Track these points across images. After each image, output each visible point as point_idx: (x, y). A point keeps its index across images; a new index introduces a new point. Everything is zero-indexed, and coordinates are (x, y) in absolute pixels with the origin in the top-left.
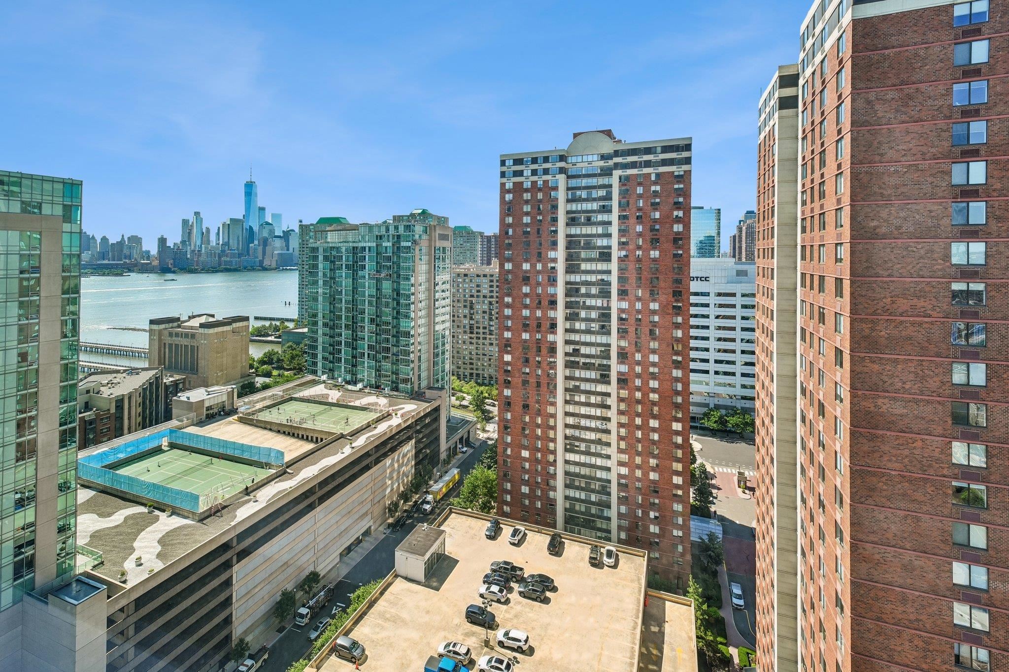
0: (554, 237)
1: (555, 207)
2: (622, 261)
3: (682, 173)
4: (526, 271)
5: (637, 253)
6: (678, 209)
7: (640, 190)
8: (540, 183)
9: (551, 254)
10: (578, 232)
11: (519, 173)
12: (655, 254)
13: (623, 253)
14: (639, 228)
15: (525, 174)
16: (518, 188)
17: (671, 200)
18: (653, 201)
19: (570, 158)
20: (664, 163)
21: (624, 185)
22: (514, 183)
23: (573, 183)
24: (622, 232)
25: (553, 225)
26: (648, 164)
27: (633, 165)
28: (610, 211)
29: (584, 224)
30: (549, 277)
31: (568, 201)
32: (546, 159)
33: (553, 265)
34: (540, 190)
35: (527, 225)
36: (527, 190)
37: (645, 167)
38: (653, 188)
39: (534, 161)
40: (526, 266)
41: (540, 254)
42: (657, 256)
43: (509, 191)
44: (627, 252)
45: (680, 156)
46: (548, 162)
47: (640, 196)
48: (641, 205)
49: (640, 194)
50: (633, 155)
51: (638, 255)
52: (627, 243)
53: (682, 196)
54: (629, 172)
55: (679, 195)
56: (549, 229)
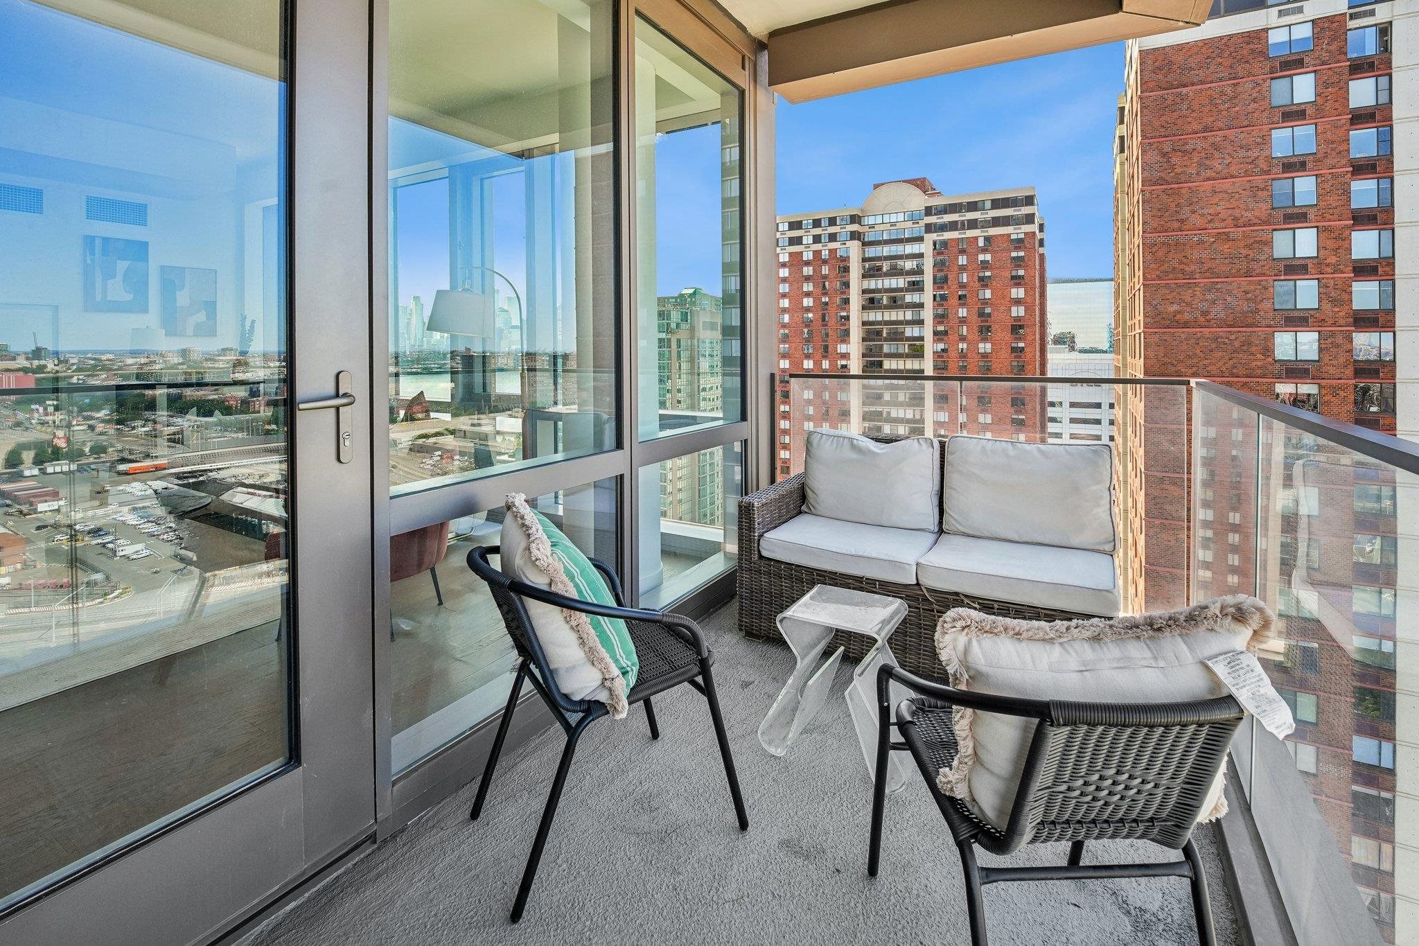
0: (845, 325)
1: (847, 285)
2: (939, 357)
3: (1022, 236)
4: (809, 371)
5: (961, 346)
6: (1018, 285)
7: (963, 260)
9: (842, 348)
10: (879, 318)
11: (797, 241)
12: (985, 347)
13: (941, 346)
14: (963, 312)
15: (805, 241)
16: (796, 261)
17: (1007, 274)
18: (981, 274)
19: (865, 218)
20: (996, 222)
21: (940, 253)
22: (790, 254)
23: (872, 252)
24: (939, 318)
25: (844, 309)
26: (973, 224)
27: (953, 226)
28: (922, 289)
29: (887, 307)
31: (864, 276)
32: (832, 221)
33: (844, 362)
34: (825, 262)
35: (808, 310)
36: (808, 263)
37: (969, 229)
38: (981, 257)
39: (817, 223)
40: (809, 365)
41: (826, 347)
42: (989, 351)
43: (784, 265)
44: (947, 345)
45: (1019, 213)
46: (835, 224)
47: (963, 268)
48: (965, 281)
49: (963, 265)
50: (951, 212)
51: (962, 349)
52: (946, 333)
53: (1026, 268)
54: (948, 235)
55: (1019, 266)
56: (839, 314)
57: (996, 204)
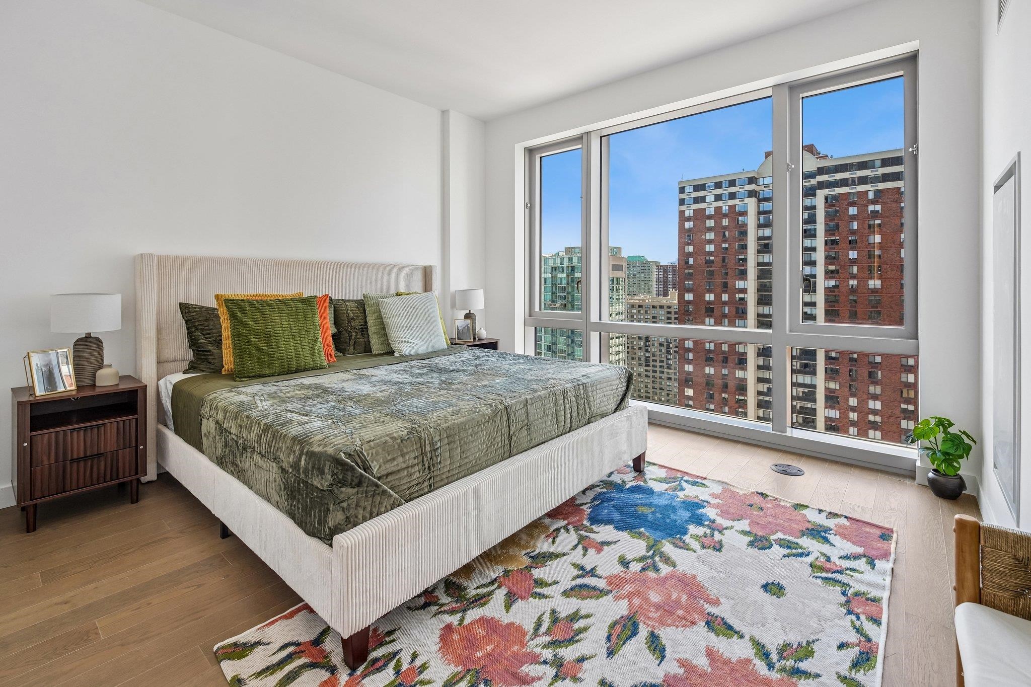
0: (743, 266)
1: (744, 233)
2: (831, 292)
4: (709, 302)
5: (851, 283)
7: (853, 211)
8: (725, 209)
9: (740, 284)
11: (702, 200)
12: (875, 284)
13: (832, 283)
14: (853, 254)
15: (707, 199)
16: (700, 215)
18: (871, 222)
19: (761, 180)
20: (886, 178)
21: (832, 206)
22: (694, 210)
23: (765, 206)
24: (829, 260)
25: (742, 253)
26: (863, 180)
27: (844, 183)
28: (814, 236)
30: (737, 308)
31: (760, 226)
32: (732, 183)
33: (742, 296)
34: (725, 216)
35: (710, 253)
36: (710, 217)
37: (859, 184)
38: (871, 208)
39: (718, 185)
40: (710, 297)
41: (725, 285)
42: (879, 287)
43: (689, 219)
44: (837, 282)
46: (735, 185)
47: (853, 218)
48: (855, 227)
49: (853, 215)
50: (841, 171)
51: (852, 285)
52: (836, 272)
54: (838, 191)
56: (737, 257)
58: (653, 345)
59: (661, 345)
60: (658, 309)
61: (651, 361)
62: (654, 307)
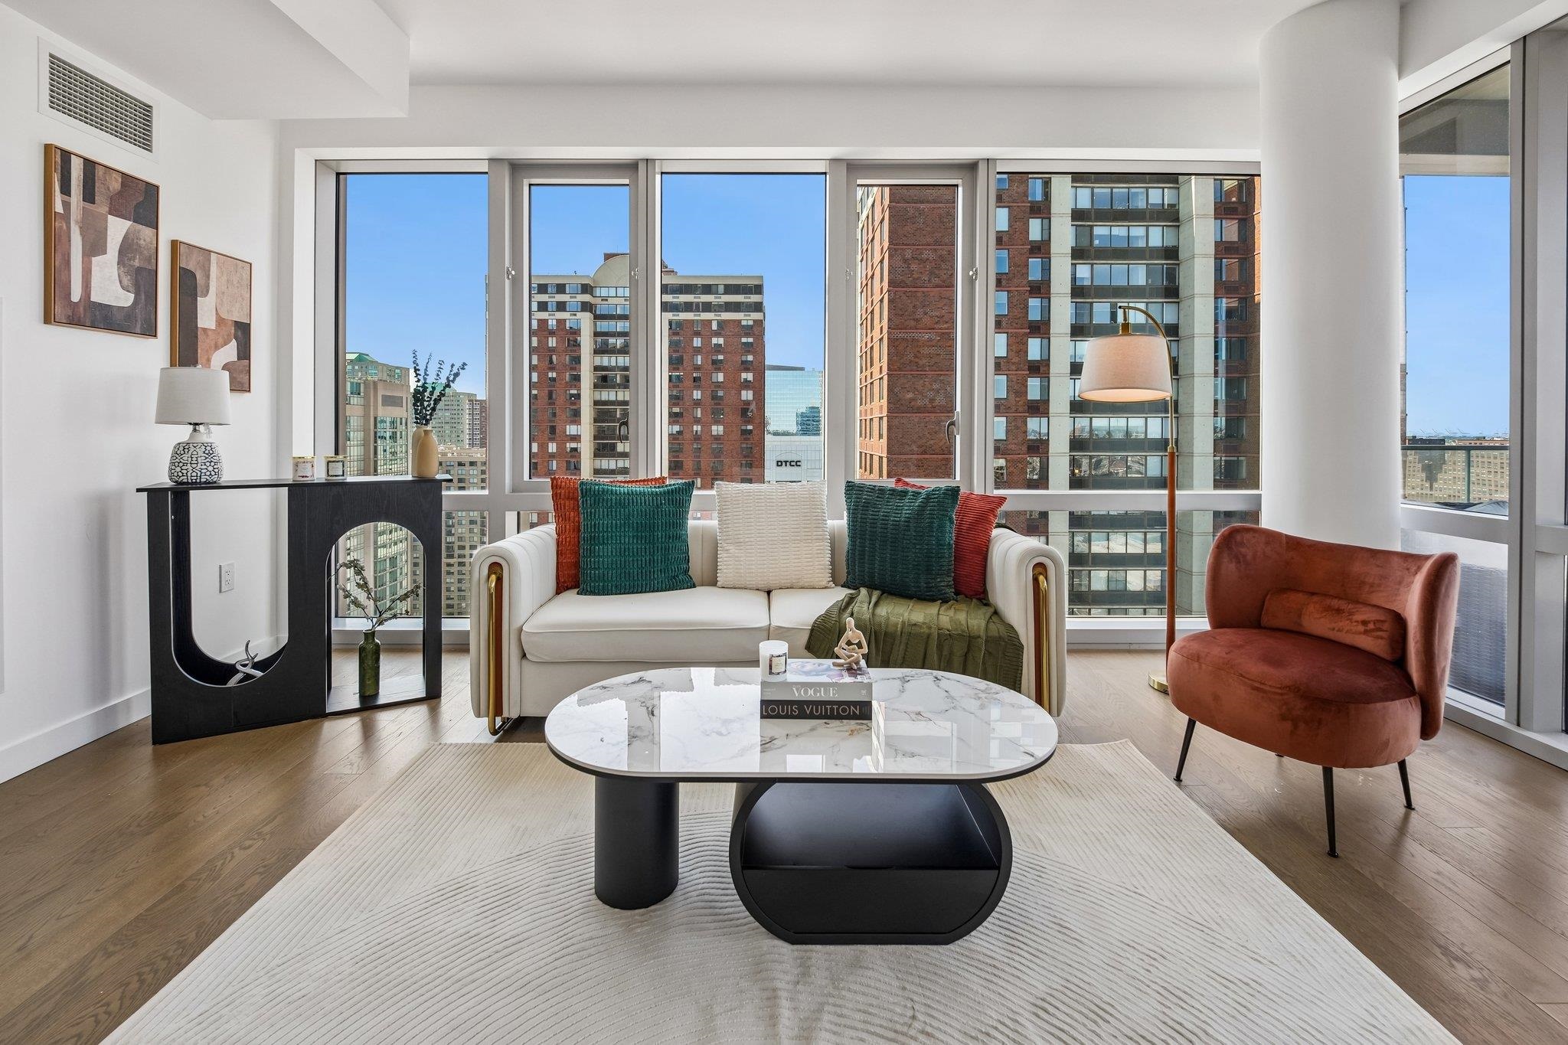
0: (575, 404)
1: (577, 360)
2: (674, 439)
3: (751, 323)
5: (695, 428)
6: (747, 370)
7: (697, 342)
8: (552, 323)
9: (572, 430)
10: (612, 398)
12: (717, 430)
13: (676, 428)
14: (697, 395)
17: (738, 359)
18: (714, 358)
19: (598, 290)
20: (729, 307)
21: (677, 334)
23: (604, 326)
24: (673, 399)
25: (573, 387)
26: (707, 307)
27: (688, 307)
29: (620, 386)
30: (568, 463)
31: (596, 352)
32: (561, 289)
33: (574, 445)
37: (703, 311)
38: (715, 341)
39: (542, 289)
40: (532, 447)
41: (553, 430)
42: (721, 433)
44: (681, 427)
45: (750, 300)
46: (564, 292)
47: (698, 350)
48: (699, 362)
49: (697, 347)
50: (687, 293)
51: (697, 431)
52: (681, 415)
53: (753, 353)
54: (683, 316)
55: (749, 352)
56: (568, 392)
57: (730, 289)
58: (460, 524)
59: (472, 522)
60: (467, 467)
61: (456, 548)
62: (460, 464)
